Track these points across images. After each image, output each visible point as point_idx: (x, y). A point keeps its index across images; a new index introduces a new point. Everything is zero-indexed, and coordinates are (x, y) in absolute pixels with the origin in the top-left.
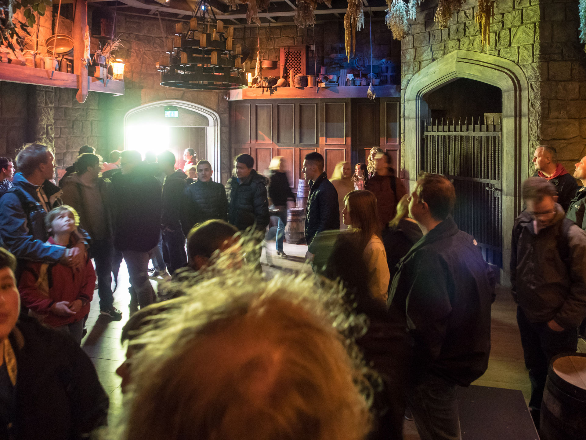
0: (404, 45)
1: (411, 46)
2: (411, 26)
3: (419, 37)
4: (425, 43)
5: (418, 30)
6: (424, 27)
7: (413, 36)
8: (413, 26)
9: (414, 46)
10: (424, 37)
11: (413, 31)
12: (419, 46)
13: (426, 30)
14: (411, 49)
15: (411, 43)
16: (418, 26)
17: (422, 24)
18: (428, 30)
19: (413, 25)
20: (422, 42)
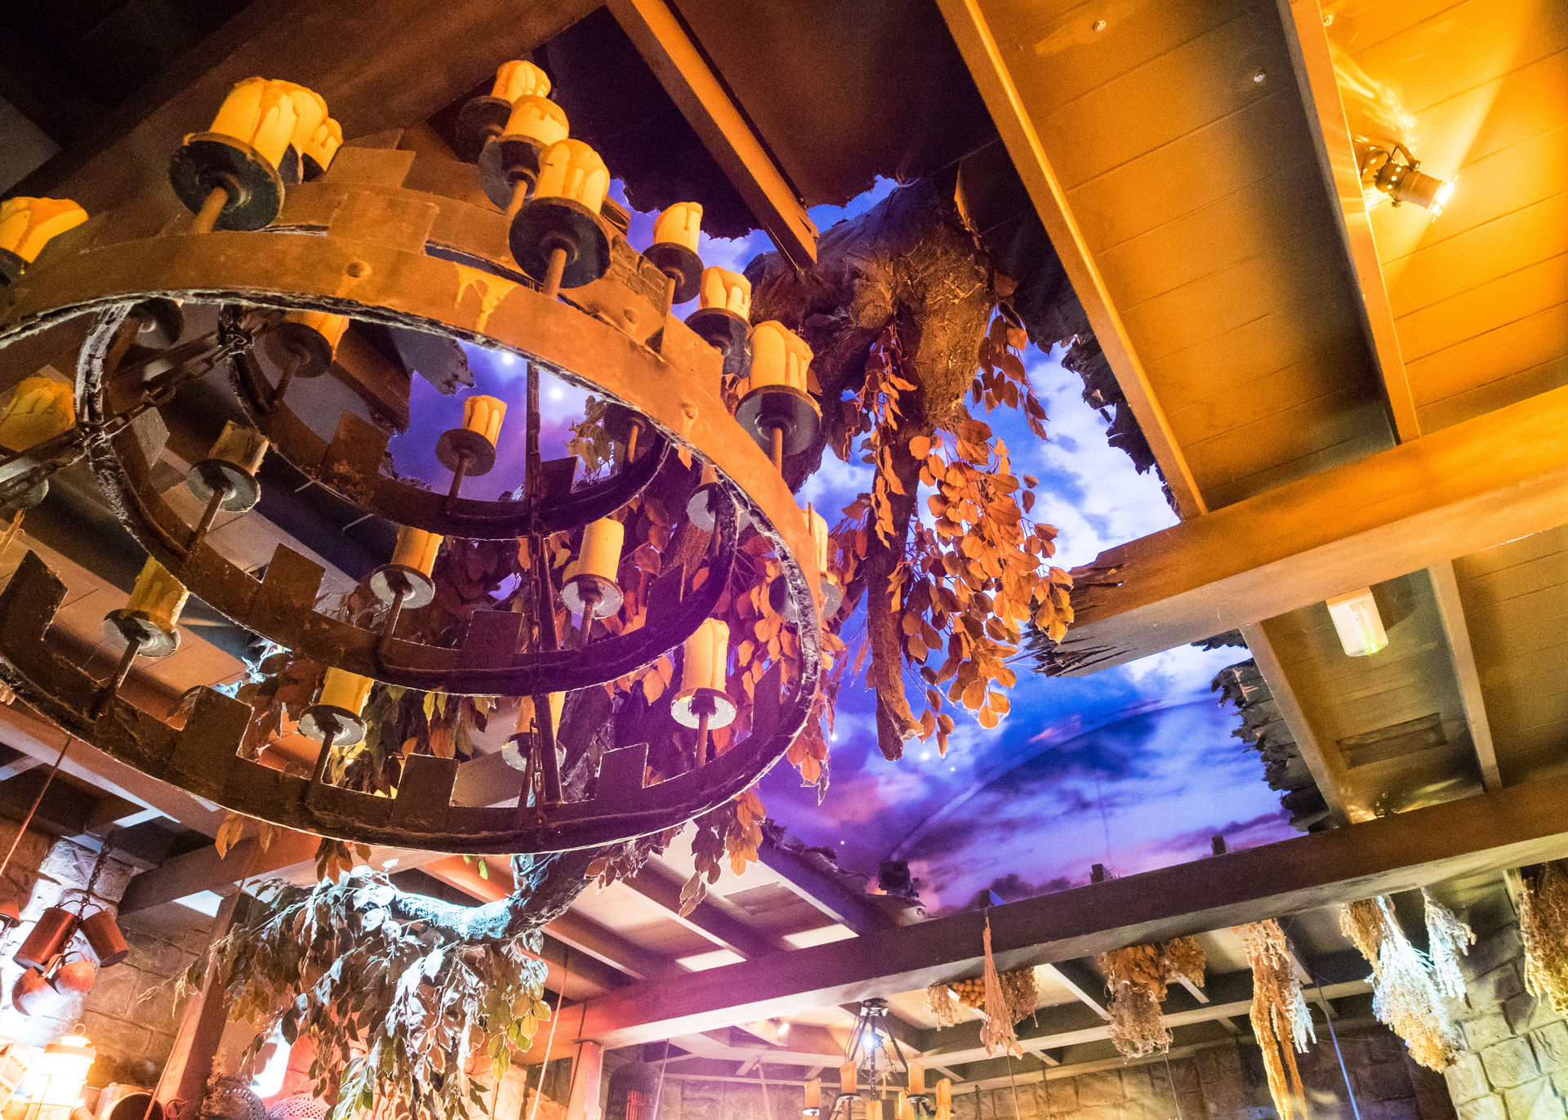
0: (1460, 1088)
1: (1483, 1088)
2: (1461, 1027)
3: (1499, 1055)
4: (1527, 1070)
5: (1486, 1033)
6: (1504, 1024)
7: (1478, 1054)
8: (1467, 1026)
9: (1492, 1088)
10: (1516, 1054)
11: (1471, 1039)
12: (1509, 1084)
13: (1513, 1032)
14: (1487, 1096)
15: (1479, 1077)
16: (1483, 1022)
17: (1495, 1015)
18: (1521, 1029)
19: (1466, 1021)
20: (1514, 1072)
